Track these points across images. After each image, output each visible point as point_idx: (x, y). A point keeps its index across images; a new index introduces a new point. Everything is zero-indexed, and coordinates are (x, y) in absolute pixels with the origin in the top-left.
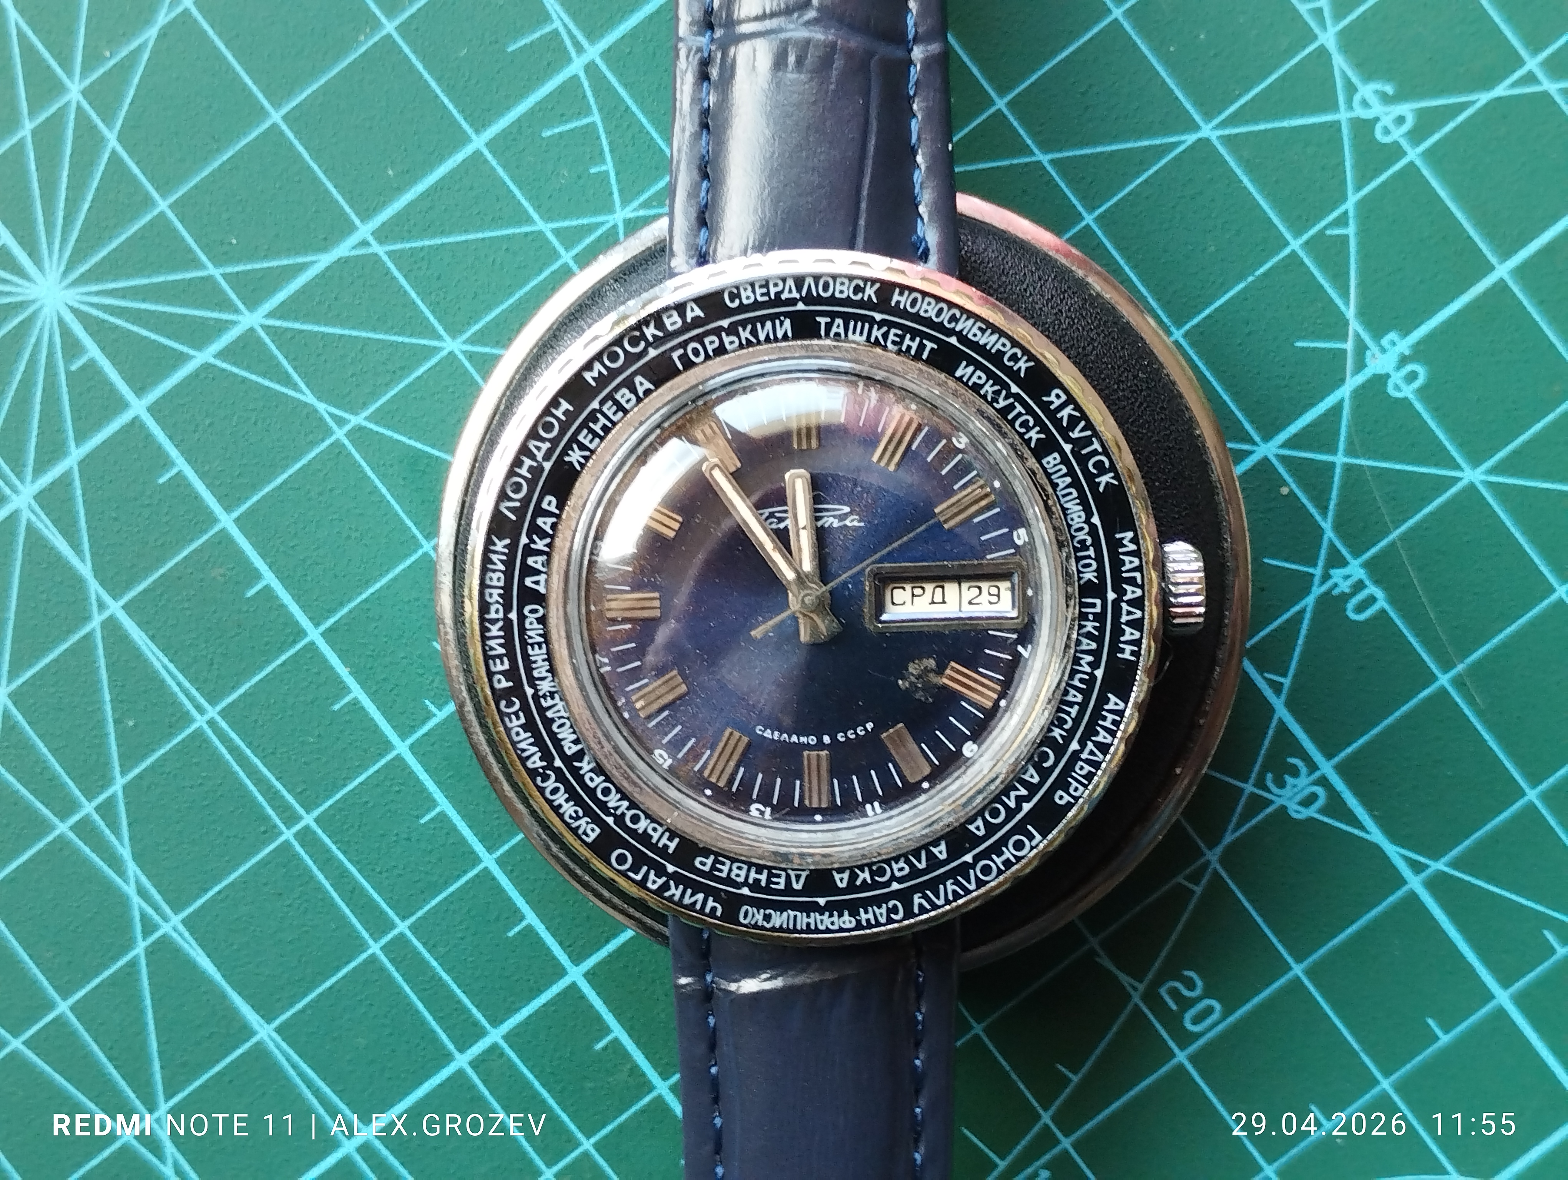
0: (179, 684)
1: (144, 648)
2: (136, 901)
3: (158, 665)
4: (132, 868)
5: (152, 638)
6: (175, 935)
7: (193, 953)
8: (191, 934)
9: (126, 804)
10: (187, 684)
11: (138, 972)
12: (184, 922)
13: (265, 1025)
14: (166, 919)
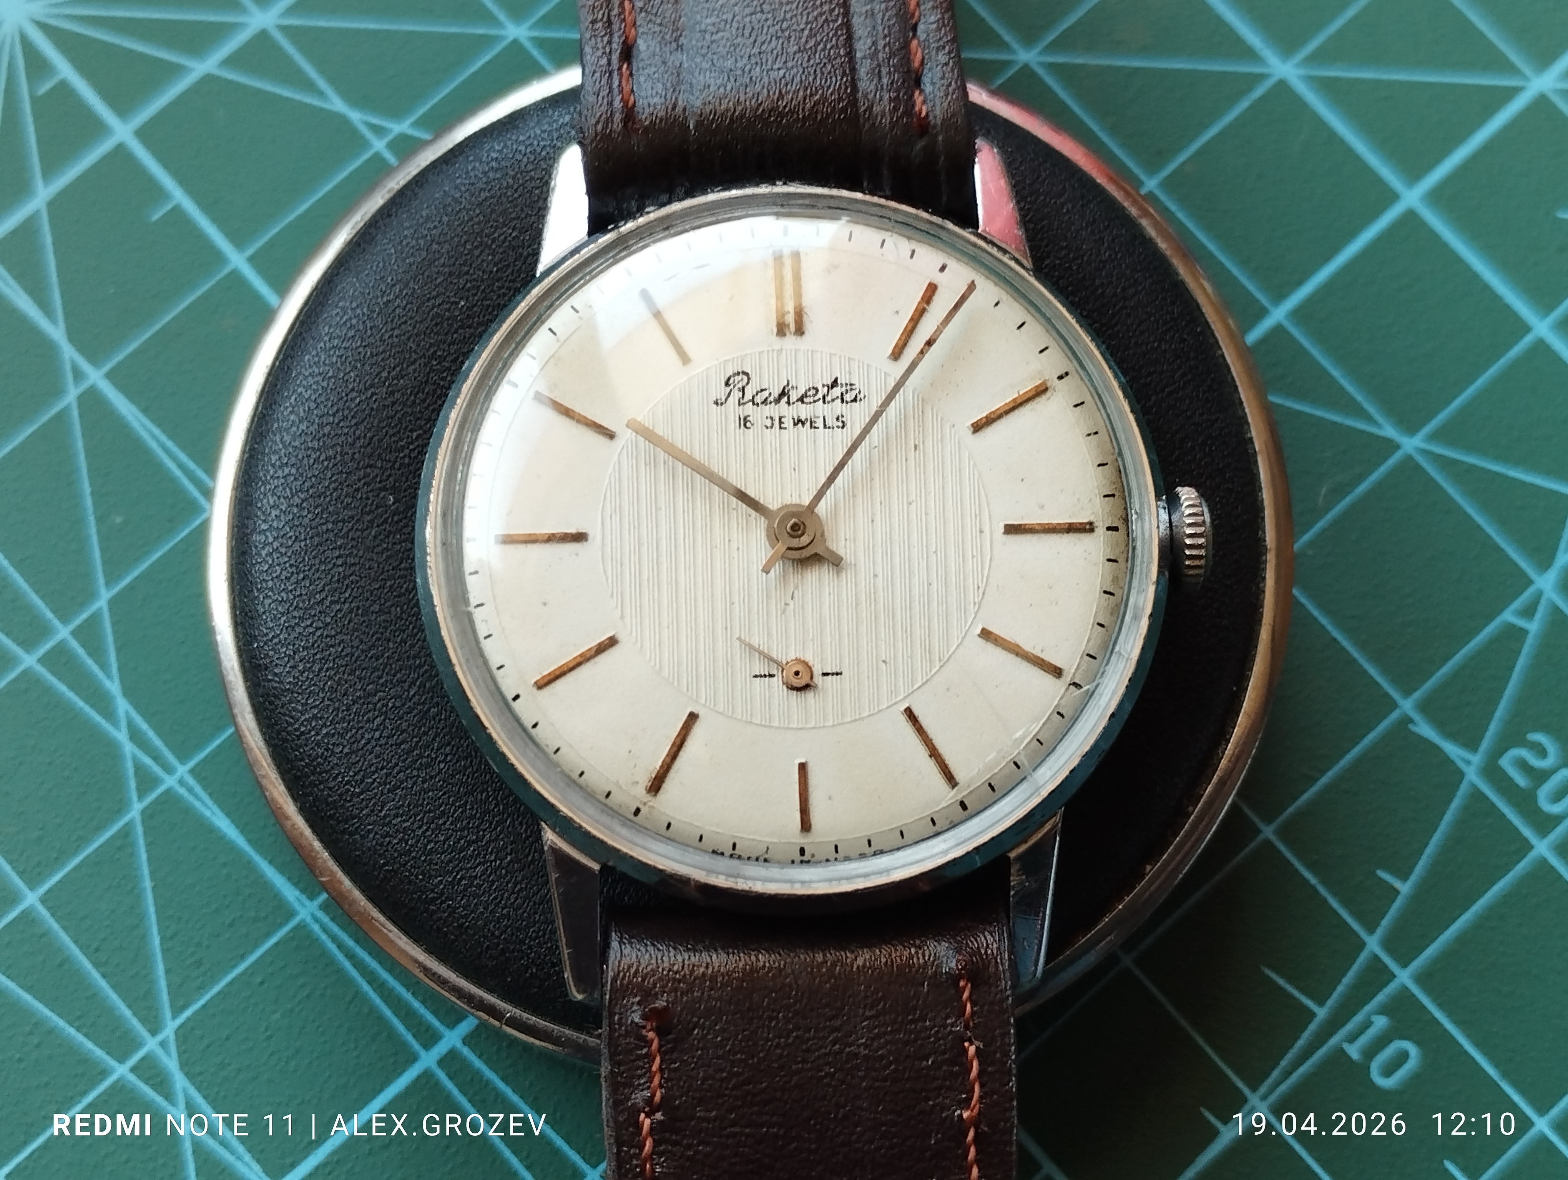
0: (181, 466)
1: (136, 425)
2: (129, 748)
3: (153, 445)
4: (123, 706)
5: (145, 411)
6: (182, 791)
7: (208, 813)
8: (205, 788)
9: (114, 624)
10: (192, 465)
11: (133, 844)
12: (192, 771)
13: (307, 902)
14: (169, 770)
